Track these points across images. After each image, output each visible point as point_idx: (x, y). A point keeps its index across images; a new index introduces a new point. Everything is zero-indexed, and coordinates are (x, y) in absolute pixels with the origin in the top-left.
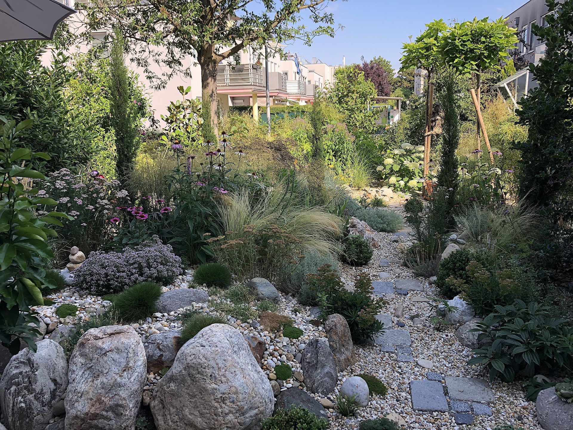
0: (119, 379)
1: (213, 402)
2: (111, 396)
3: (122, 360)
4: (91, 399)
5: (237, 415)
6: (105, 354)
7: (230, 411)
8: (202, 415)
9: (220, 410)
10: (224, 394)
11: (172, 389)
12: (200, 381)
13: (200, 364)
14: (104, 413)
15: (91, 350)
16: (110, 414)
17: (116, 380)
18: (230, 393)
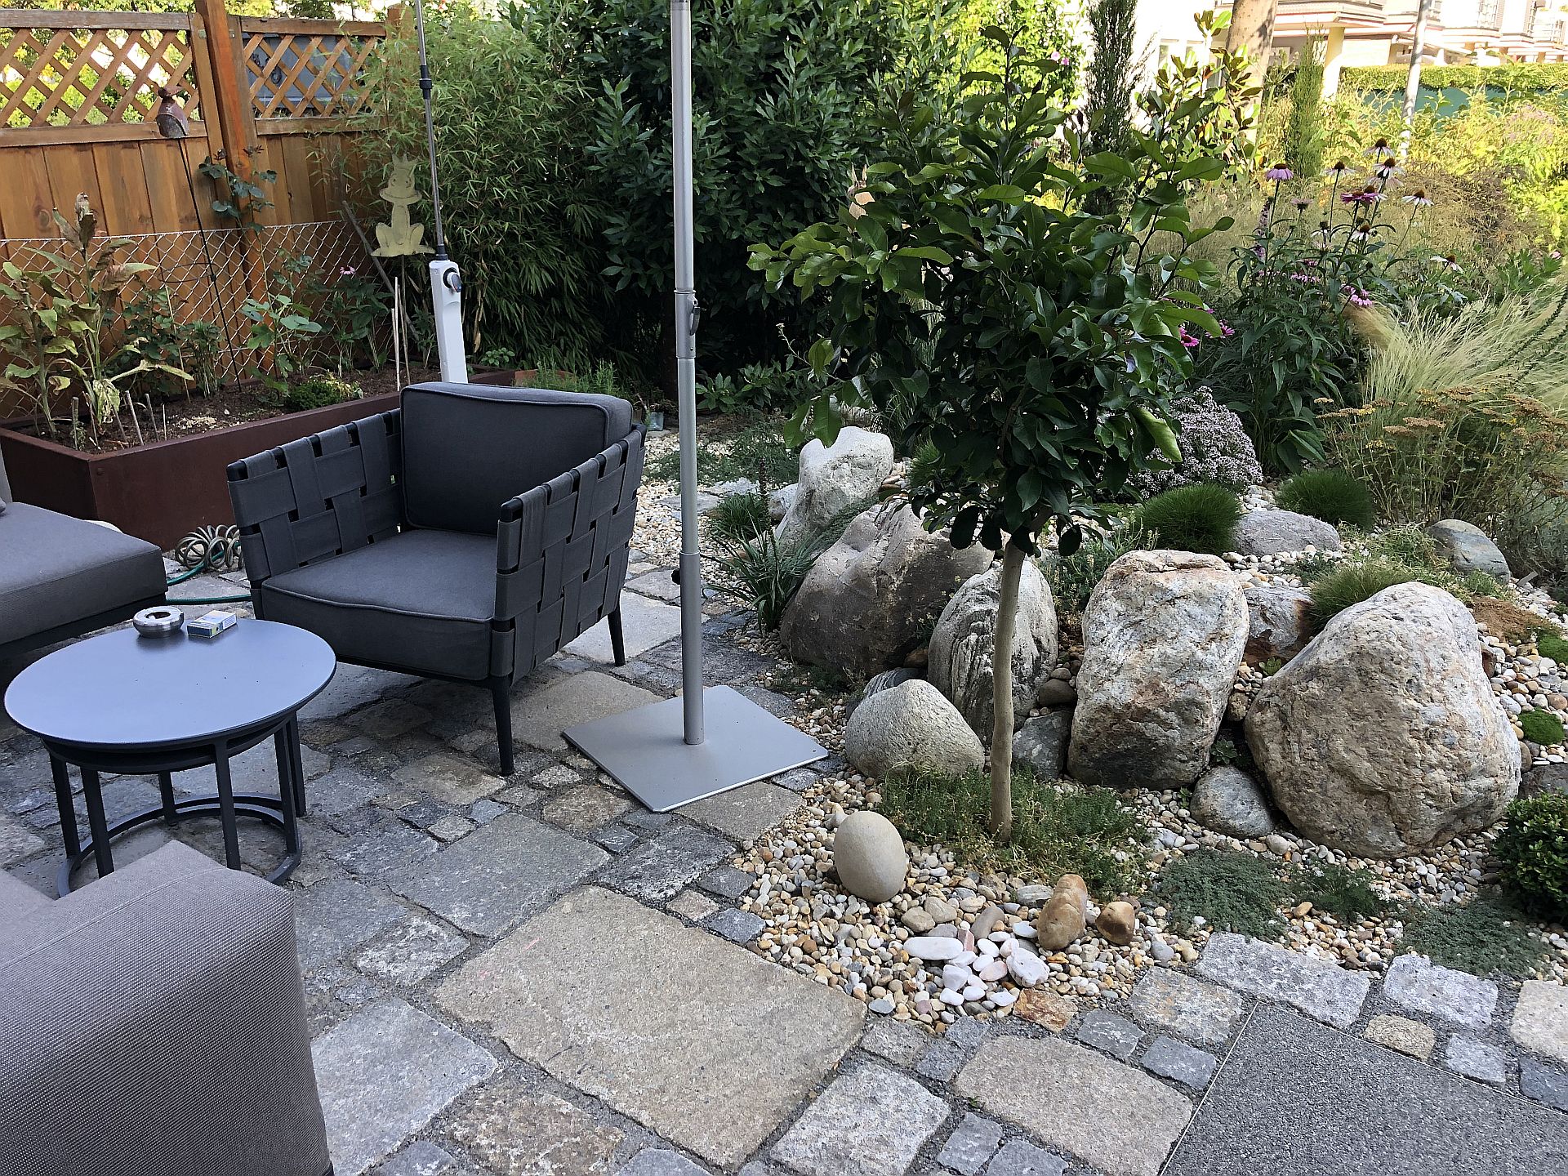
0: (1200, 654)
1: (1407, 736)
2: (1178, 682)
3: (1209, 619)
4: (1138, 681)
5: (1454, 775)
6: (1172, 602)
7: (1441, 762)
8: (1373, 756)
9: (1418, 755)
10: (1433, 724)
11: (1314, 694)
12: (1383, 687)
13: (1388, 653)
14: (1162, 712)
15: (1141, 589)
16: (1172, 716)
17: (1193, 654)
18: (1446, 726)
